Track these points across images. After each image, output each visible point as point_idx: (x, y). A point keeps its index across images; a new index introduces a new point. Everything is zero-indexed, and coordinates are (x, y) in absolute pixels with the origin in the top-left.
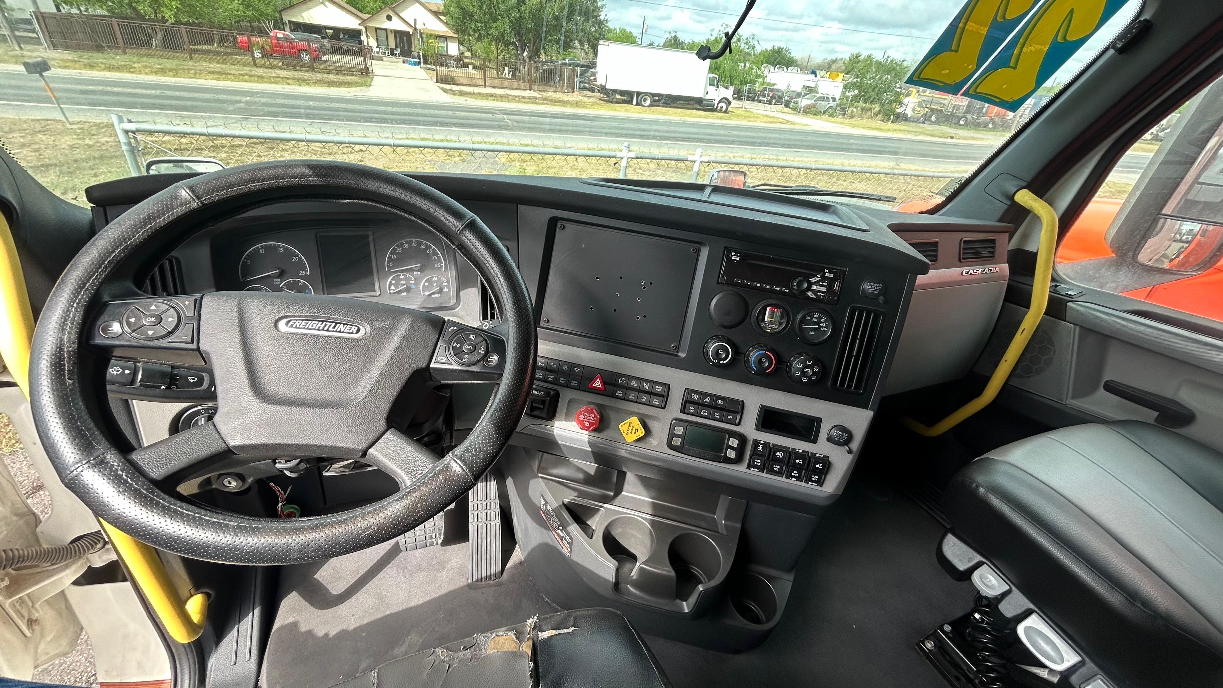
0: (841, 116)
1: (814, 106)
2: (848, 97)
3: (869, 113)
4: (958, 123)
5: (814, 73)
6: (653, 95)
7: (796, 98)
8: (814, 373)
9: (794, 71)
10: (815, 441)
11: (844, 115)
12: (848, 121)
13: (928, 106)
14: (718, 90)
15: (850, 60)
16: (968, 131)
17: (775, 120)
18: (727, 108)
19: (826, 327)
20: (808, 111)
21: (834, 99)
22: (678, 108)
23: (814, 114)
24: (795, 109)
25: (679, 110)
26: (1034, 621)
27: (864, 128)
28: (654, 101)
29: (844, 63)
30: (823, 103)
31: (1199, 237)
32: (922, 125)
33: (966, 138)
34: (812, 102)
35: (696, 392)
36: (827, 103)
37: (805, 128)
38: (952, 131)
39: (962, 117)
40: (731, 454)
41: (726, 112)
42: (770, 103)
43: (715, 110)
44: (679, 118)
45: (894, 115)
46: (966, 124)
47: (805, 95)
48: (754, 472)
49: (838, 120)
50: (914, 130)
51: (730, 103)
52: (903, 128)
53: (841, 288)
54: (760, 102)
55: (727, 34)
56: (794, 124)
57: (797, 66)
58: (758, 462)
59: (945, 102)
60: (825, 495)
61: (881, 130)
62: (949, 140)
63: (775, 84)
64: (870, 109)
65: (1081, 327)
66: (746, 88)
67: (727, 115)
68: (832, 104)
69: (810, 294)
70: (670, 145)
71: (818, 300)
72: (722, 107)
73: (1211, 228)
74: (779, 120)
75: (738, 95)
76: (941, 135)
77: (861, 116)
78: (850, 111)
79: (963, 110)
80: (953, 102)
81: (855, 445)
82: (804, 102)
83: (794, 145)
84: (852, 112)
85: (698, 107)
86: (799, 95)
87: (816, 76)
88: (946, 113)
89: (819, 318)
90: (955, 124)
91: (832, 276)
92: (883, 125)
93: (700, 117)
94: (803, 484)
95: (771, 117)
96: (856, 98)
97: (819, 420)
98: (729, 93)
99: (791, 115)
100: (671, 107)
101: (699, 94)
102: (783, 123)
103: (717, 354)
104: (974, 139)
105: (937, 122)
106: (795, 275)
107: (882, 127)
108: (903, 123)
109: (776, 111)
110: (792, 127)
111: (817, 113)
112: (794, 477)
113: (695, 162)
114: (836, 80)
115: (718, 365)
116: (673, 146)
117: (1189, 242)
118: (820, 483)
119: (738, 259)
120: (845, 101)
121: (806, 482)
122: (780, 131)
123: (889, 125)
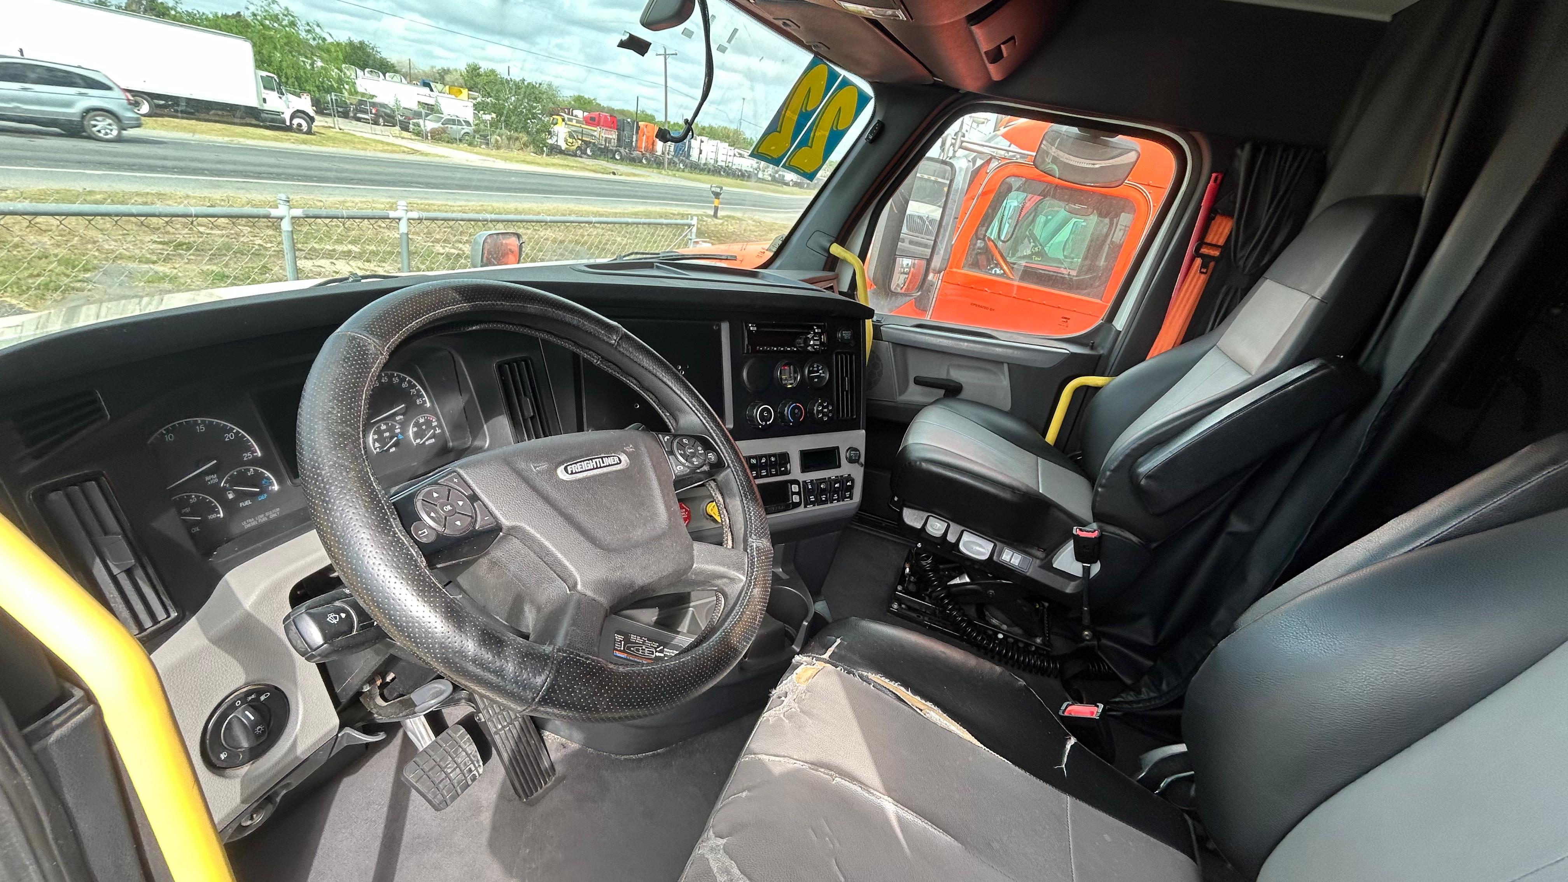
0: (483, 146)
1: (444, 131)
2: (485, 122)
3: (517, 143)
4: (614, 158)
5: (426, 84)
6: (152, 96)
7: (414, 118)
8: (830, 411)
9: (395, 79)
10: (839, 466)
11: (487, 144)
12: (494, 152)
13: (580, 138)
14: (284, 98)
15: (467, 71)
16: (625, 167)
17: (395, 148)
18: (310, 128)
19: (823, 373)
20: (437, 136)
21: (468, 123)
22: (216, 121)
23: (448, 142)
24: (418, 134)
25: (218, 126)
26: (967, 537)
27: (517, 161)
28: (158, 106)
29: (461, 75)
30: (454, 127)
31: (912, 269)
32: (580, 159)
33: (628, 175)
34: (439, 125)
35: (753, 457)
36: (460, 127)
37: (443, 160)
38: (611, 166)
39: (616, 151)
40: (796, 499)
41: (309, 132)
42: (376, 123)
43: (289, 129)
44: (227, 139)
45: (546, 147)
46: (622, 159)
47: (427, 115)
48: (810, 507)
49: (481, 150)
50: (575, 165)
51: (312, 119)
52: (561, 162)
53: (828, 339)
54: (359, 120)
55: (686, 121)
56: (427, 155)
57: (396, 72)
58: (812, 498)
59: (595, 134)
60: (856, 505)
61: (538, 164)
62: (612, 177)
63: (373, 96)
64: (517, 139)
65: (892, 343)
66: (331, 97)
67: (309, 136)
68: (467, 129)
69: (809, 348)
70: (238, 185)
71: (816, 352)
72: (300, 125)
73: (916, 261)
74: (402, 148)
75: (321, 108)
76: (602, 171)
77: (508, 147)
78: (493, 140)
79: (614, 142)
80: (603, 135)
81: (862, 460)
82: (429, 125)
83: (443, 184)
84: (497, 141)
85: (254, 122)
86: (418, 115)
87: (432, 90)
88: (600, 146)
89: (818, 367)
90: (611, 158)
91: (820, 331)
92: (538, 158)
93: (264, 138)
94: (841, 503)
95: (388, 144)
96: (494, 124)
97: (838, 448)
98: (305, 103)
99: (416, 142)
100: (198, 119)
101: (252, 102)
102: (409, 153)
103: (763, 418)
104: (635, 175)
105: (594, 156)
106: (797, 335)
107: (539, 161)
108: (559, 156)
109: (390, 135)
110: (426, 159)
111: (451, 141)
112: (835, 500)
113: (400, 219)
114: (461, 97)
115: (765, 428)
116: (244, 185)
117: (908, 274)
118: (851, 497)
119: (755, 329)
120: (482, 126)
121: (843, 501)
122: (410, 164)
123: (544, 159)
